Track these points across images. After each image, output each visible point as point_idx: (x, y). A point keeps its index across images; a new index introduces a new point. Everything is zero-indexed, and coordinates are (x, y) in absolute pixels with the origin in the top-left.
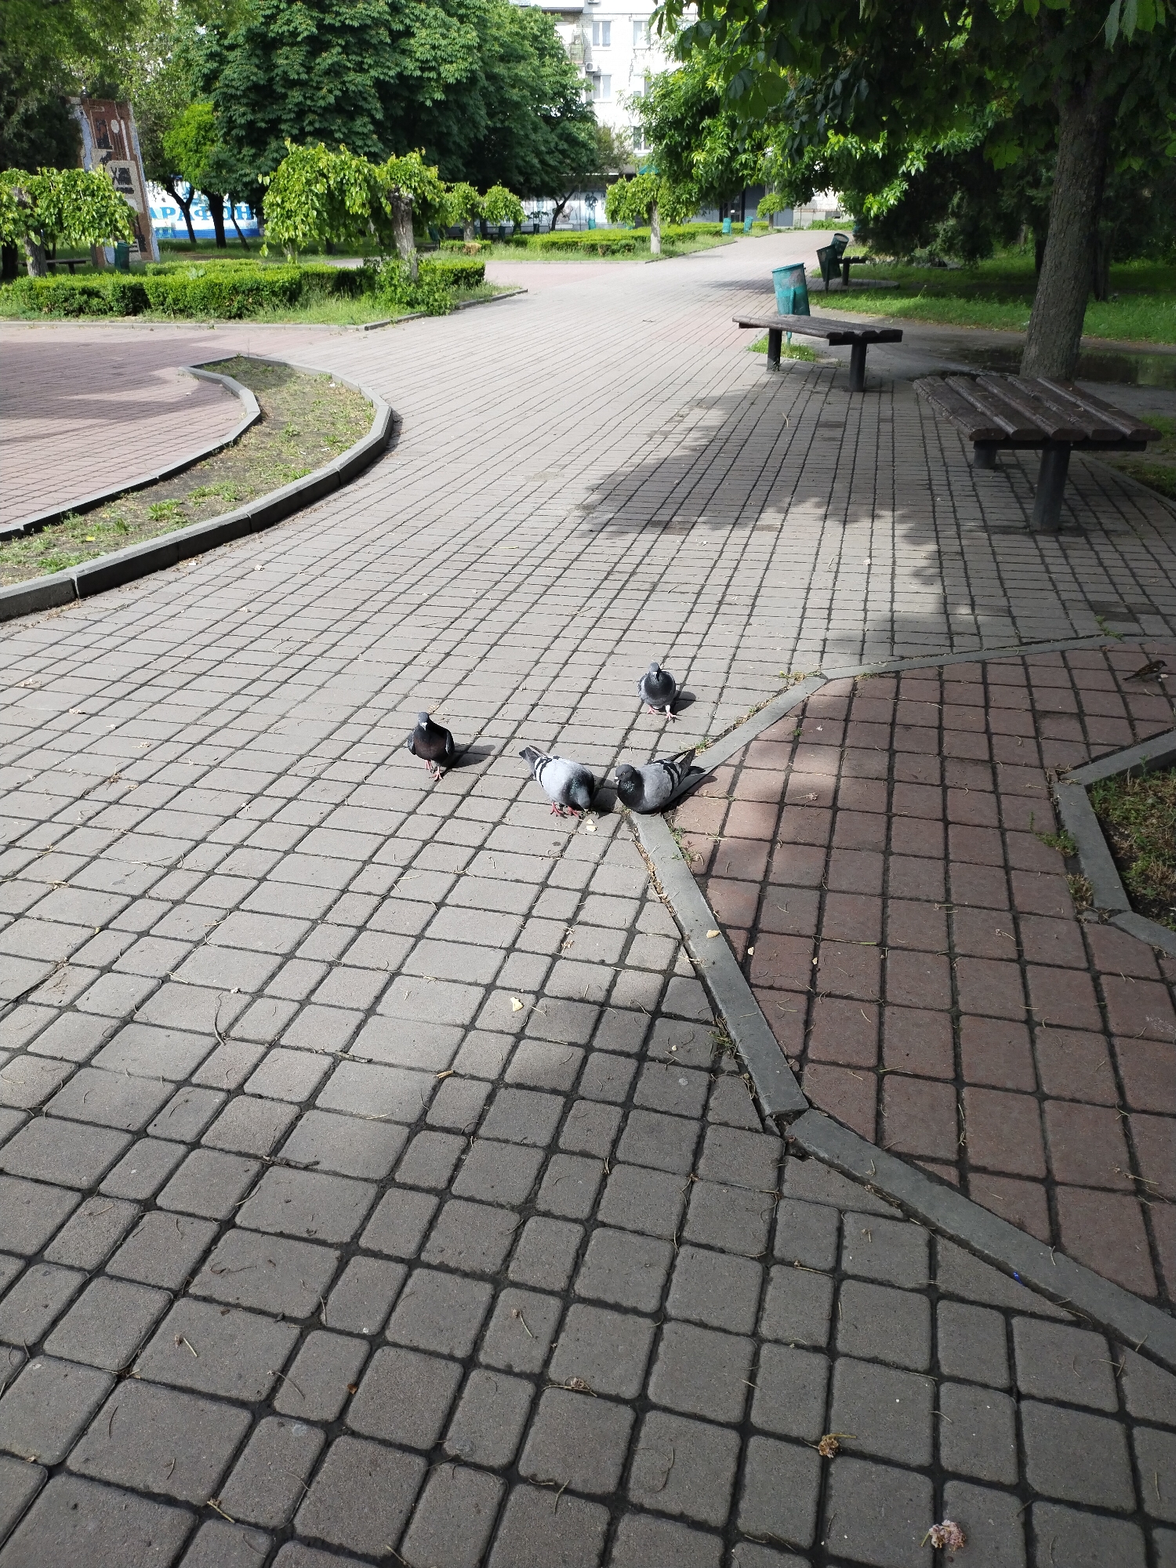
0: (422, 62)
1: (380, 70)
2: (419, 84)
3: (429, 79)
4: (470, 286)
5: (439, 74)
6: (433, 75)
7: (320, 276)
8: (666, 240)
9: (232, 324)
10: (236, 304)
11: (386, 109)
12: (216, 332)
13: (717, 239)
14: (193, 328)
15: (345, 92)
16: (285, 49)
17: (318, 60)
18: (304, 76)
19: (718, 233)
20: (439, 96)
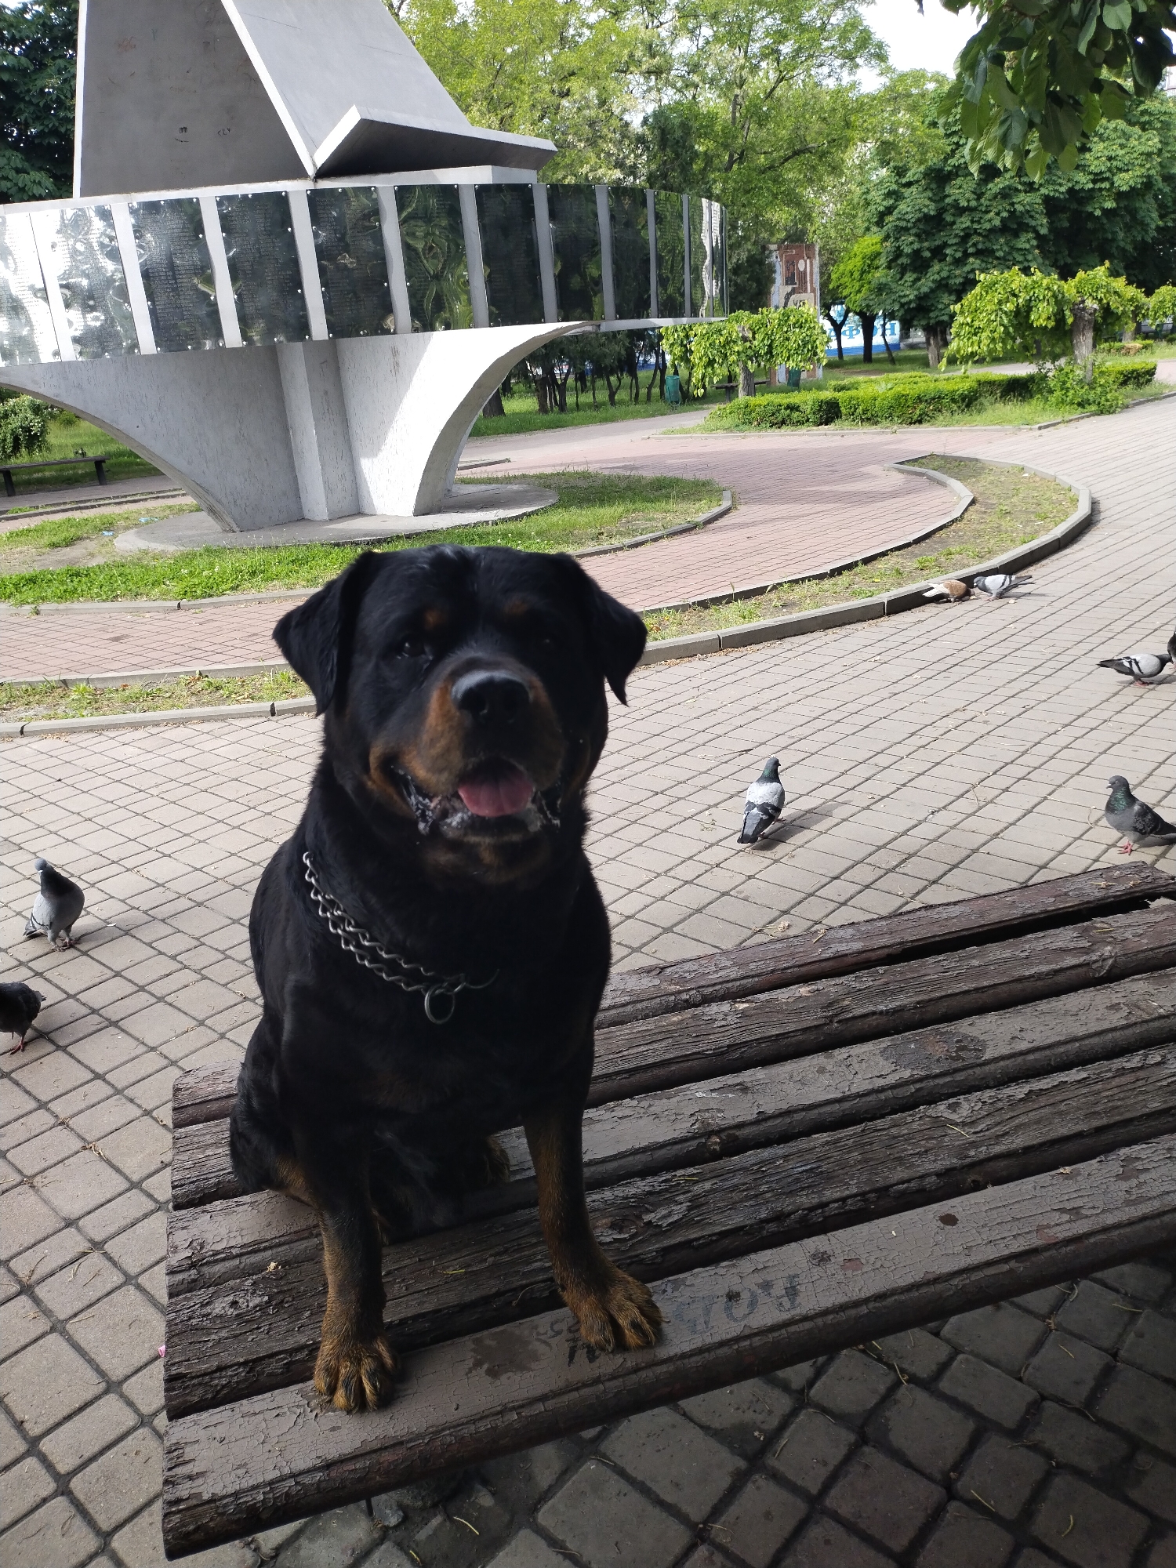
0: (1096, 174)
1: (1051, 187)
2: (1090, 195)
3: (1101, 190)
4: (1140, 385)
5: (1112, 184)
6: (1106, 185)
7: (991, 383)
9: (913, 428)
10: (918, 412)
11: (1051, 224)
12: (898, 436)
14: (878, 433)
15: (1013, 213)
16: (958, 181)
17: (990, 186)
20: (1109, 204)
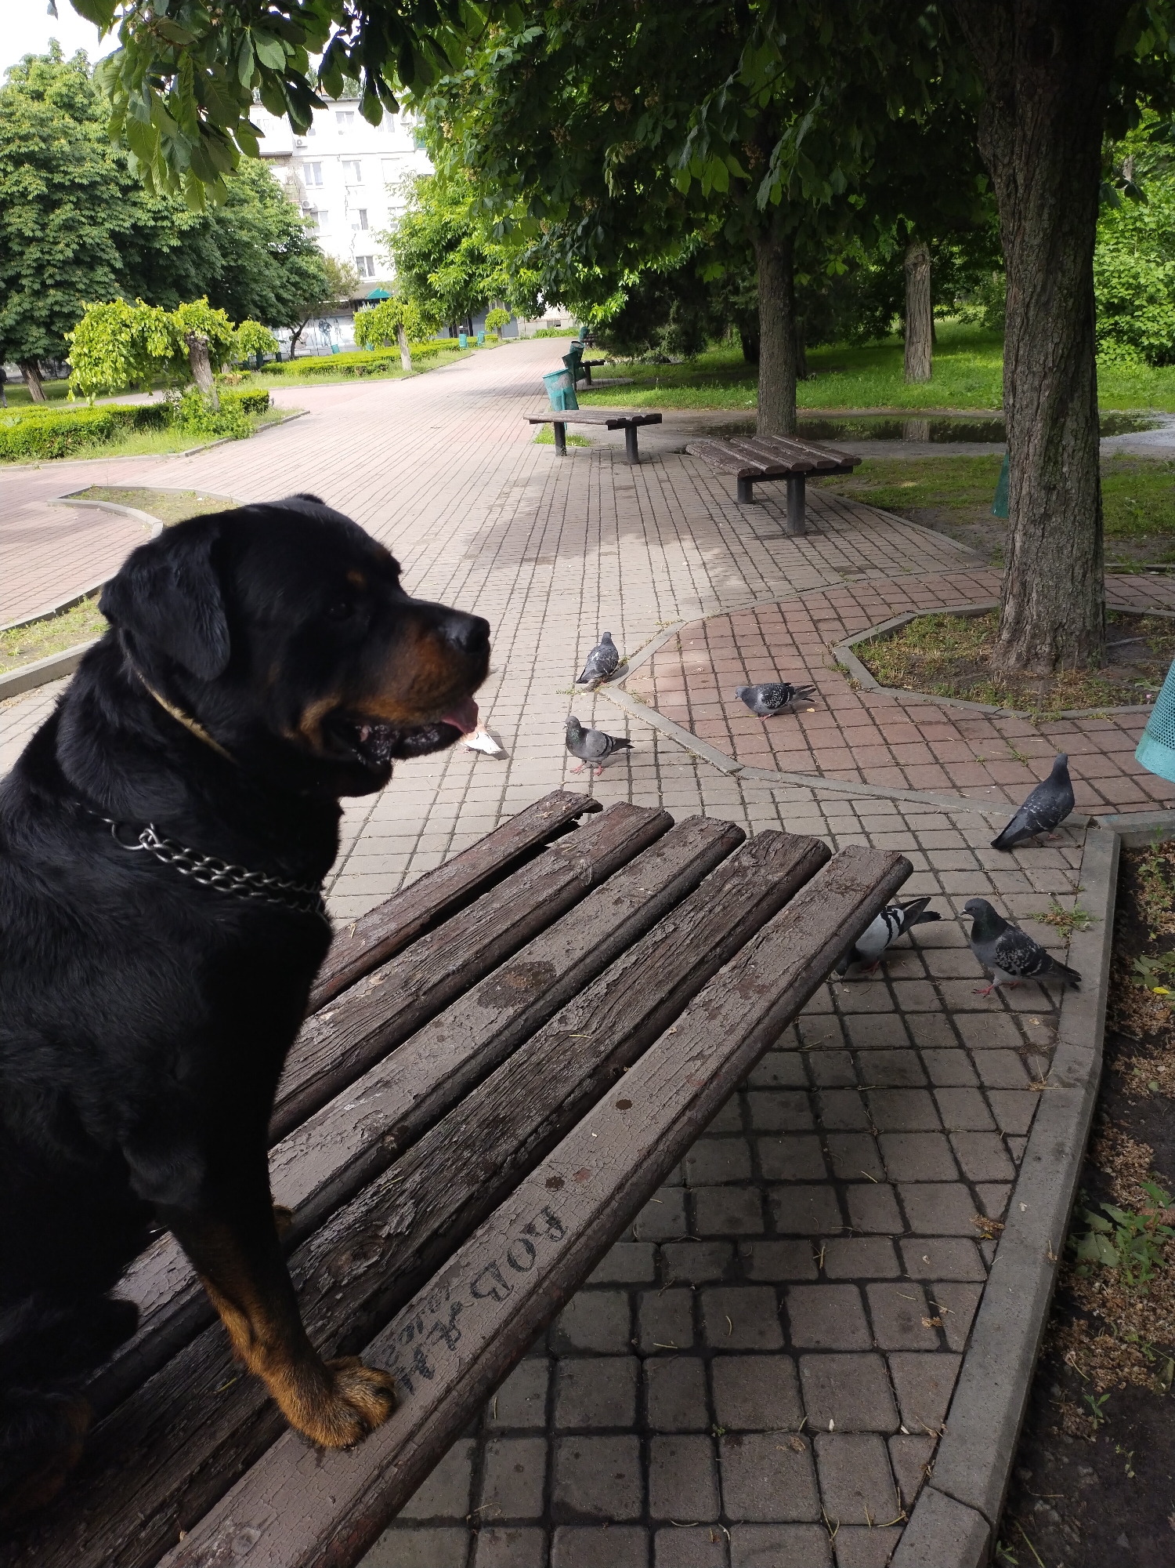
0: (154, 212)
1: (114, 222)
2: (153, 233)
3: (163, 228)
4: (259, 411)
5: (173, 222)
6: (166, 223)
7: (121, 414)
8: (415, 358)
9: (55, 462)
10: (56, 446)
11: (124, 258)
12: (42, 472)
13: (455, 354)
14: (19, 470)
15: (83, 246)
16: (17, 209)
17: (52, 217)
18: (39, 234)
19: (456, 348)
20: (175, 242)
